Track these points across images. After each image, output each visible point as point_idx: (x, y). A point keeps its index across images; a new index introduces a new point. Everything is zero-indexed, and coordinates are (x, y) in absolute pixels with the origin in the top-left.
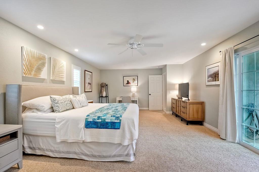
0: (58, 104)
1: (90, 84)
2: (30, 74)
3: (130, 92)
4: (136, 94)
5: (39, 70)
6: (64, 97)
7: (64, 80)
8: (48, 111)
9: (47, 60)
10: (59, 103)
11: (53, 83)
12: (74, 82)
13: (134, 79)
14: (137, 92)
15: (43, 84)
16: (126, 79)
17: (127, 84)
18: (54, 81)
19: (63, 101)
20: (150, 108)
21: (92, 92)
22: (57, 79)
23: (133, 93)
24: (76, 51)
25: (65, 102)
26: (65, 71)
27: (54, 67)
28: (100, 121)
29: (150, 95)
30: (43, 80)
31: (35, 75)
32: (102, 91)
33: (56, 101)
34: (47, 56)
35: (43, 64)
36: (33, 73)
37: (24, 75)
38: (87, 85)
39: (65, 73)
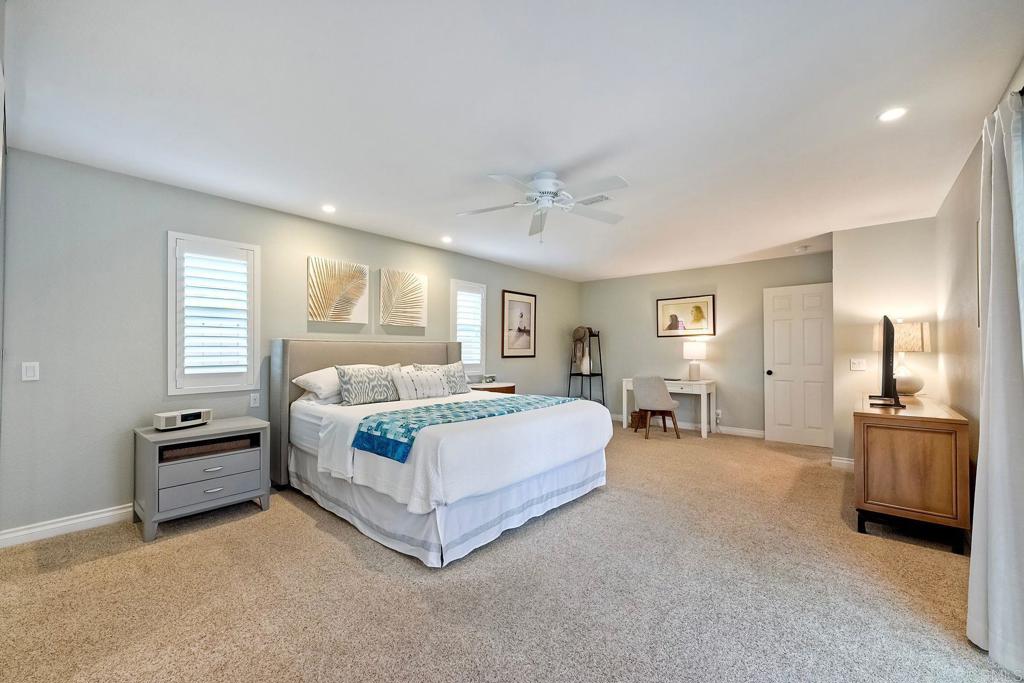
0: (349, 386)
1: (528, 332)
2: (325, 316)
3: (681, 360)
4: (704, 367)
5: (347, 303)
6: (386, 369)
7: (423, 323)
8: (330, 400)
9: (367, 278)
10: (352, 381)
11: (388, 333)
12: (459, 327)
13: (698, 309)
14: (710, 359)
15: (359, 336)
16: (667, 311)
17: (671, 327)
18: (389, 329)
19: (365, 378)
20: (772, 433)
21: (534, 356)
22: (399, 322)
23: (690, 366)
24: (447, 240)
25: (371, 380)
26: (426, 301)
27: (390, 294)
28: (378, 433)
29: (770, 373)
30: (357, 328)
31: (337, 316)
32: (579, 354)
33: (346, 379)
34: (366, 268)
35: (360, 289)
36: (331, 312)
37: (310, 319)
38: (510, 336)
39: (425, 304)
